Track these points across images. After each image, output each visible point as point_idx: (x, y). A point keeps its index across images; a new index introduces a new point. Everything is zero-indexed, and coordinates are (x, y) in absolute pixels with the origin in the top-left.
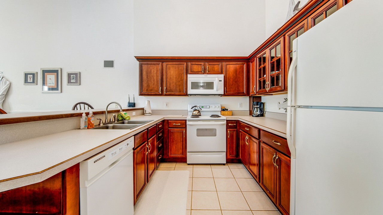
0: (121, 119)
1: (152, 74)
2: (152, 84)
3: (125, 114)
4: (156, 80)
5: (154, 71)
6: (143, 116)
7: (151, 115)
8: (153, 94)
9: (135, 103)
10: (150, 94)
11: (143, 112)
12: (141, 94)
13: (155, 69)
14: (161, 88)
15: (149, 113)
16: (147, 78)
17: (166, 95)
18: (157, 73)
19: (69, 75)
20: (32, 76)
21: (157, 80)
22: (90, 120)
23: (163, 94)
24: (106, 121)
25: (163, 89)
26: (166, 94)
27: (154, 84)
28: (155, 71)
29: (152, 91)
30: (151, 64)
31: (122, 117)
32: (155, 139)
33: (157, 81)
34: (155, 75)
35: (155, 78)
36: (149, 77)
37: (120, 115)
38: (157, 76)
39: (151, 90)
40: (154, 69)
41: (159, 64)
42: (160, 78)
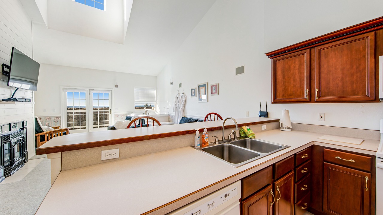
0: (243, 135)
1: (292, 72)
2: (292, 85)
3: (248, 130)
4: (298, 80)
5: (295, 67)
6: (277, 131)
7: (290, 130)
8: (293, 100)
9: (268, 112)
10: (287, 101)
11: (277, 124)
12: (275, 101)
13: (297, 62)
14: (307, 91)
15: (288, 128)
16: (284, 78)
17: (317, 102)
18: (300, 68)
19: (212, 86)
20: (194, 90)
21: (300, 79)
22: (204, 138)
23: (312, 99)
24: (223, 138)
25: (312, 91)
26: (318, 100)
27: (294, 86)
28: (297, 66)
29: (292, 97)
30: (290, 57)
31: (244, 133)
32: (292, 178)
33: (301, 81)
34: (297, 72)
35: (297, 76)
36: (286, 77)
37: (243, 130)
38: (301, 73)
39: (291, 95)
40: (295, 63)
41: (303, 54)
42: (305, 74)
